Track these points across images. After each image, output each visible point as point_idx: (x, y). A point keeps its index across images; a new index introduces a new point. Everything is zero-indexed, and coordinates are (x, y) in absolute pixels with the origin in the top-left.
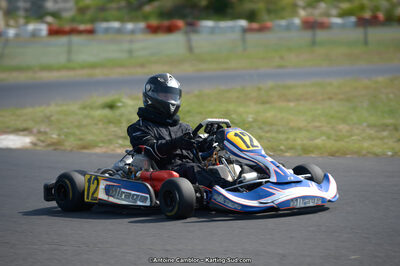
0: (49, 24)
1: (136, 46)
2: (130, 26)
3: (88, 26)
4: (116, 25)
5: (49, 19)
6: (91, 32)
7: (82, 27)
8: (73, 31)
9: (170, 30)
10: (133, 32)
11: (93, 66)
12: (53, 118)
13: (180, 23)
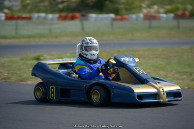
0: (5, 13)
1: (53, 27)
2: (50, 16)
3: (28, 15)
4: (43, 15)
5: (6, 11)
6: (29, 18)
7: (24, 15)
8: (19, 18)
9: (73, 18)
10: (52, 19)
11: (29, 37)
12: (5, 65)
13: (78, 15)
